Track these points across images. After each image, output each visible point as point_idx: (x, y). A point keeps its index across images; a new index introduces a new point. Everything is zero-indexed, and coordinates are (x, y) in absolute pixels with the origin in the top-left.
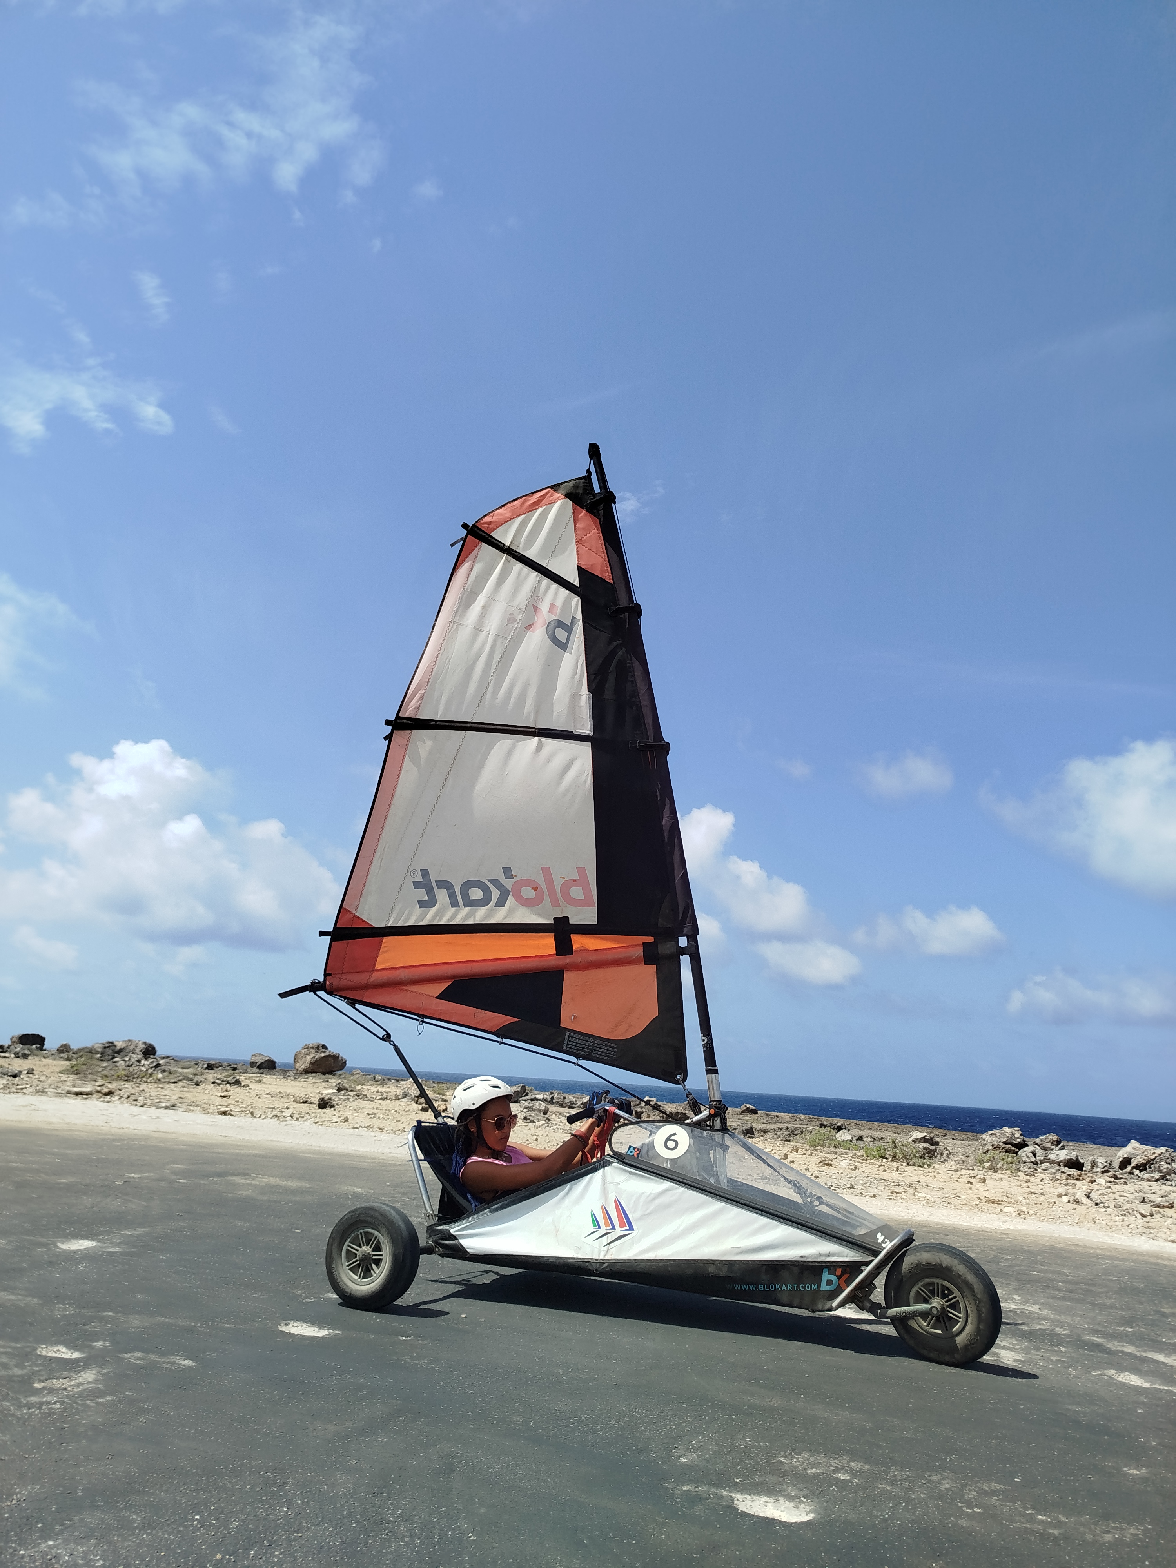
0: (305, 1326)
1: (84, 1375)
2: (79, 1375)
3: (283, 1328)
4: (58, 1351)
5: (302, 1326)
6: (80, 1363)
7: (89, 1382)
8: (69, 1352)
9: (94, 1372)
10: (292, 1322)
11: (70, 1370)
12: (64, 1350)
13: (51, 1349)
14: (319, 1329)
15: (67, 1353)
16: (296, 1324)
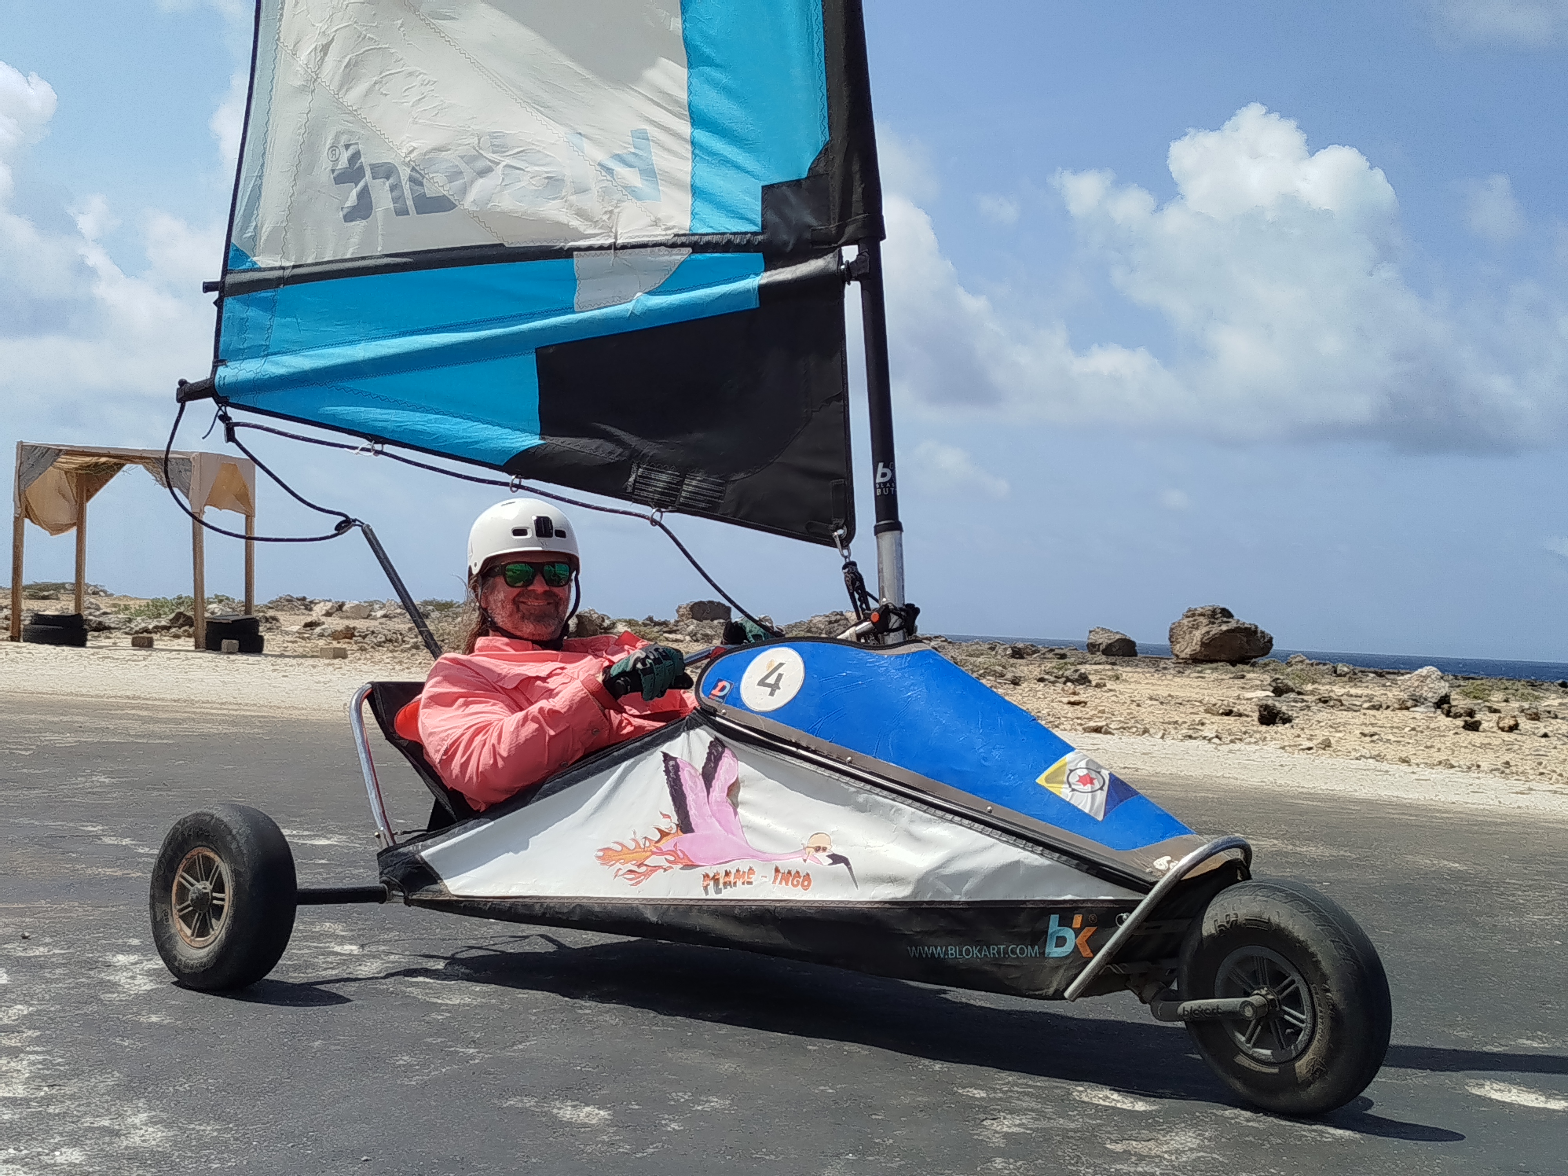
0: (1515, 1091)
1: (1177, 1138)
2: (1168, 1137)
3: (1476, 1091)
4: (1107, 1097)
5: (1510, 1091)
6: (1157, 1119)
7: (1191, 1149)
8: (1126, 1101)
9: (1190, 1134)
10: (1488, 1083)
11: (1150, 1127)
12: (1115, 1096)
13: (1094, 1093)
14: (1547, 1098)
15: (1123, 1102)
16: (1495, 1086)
